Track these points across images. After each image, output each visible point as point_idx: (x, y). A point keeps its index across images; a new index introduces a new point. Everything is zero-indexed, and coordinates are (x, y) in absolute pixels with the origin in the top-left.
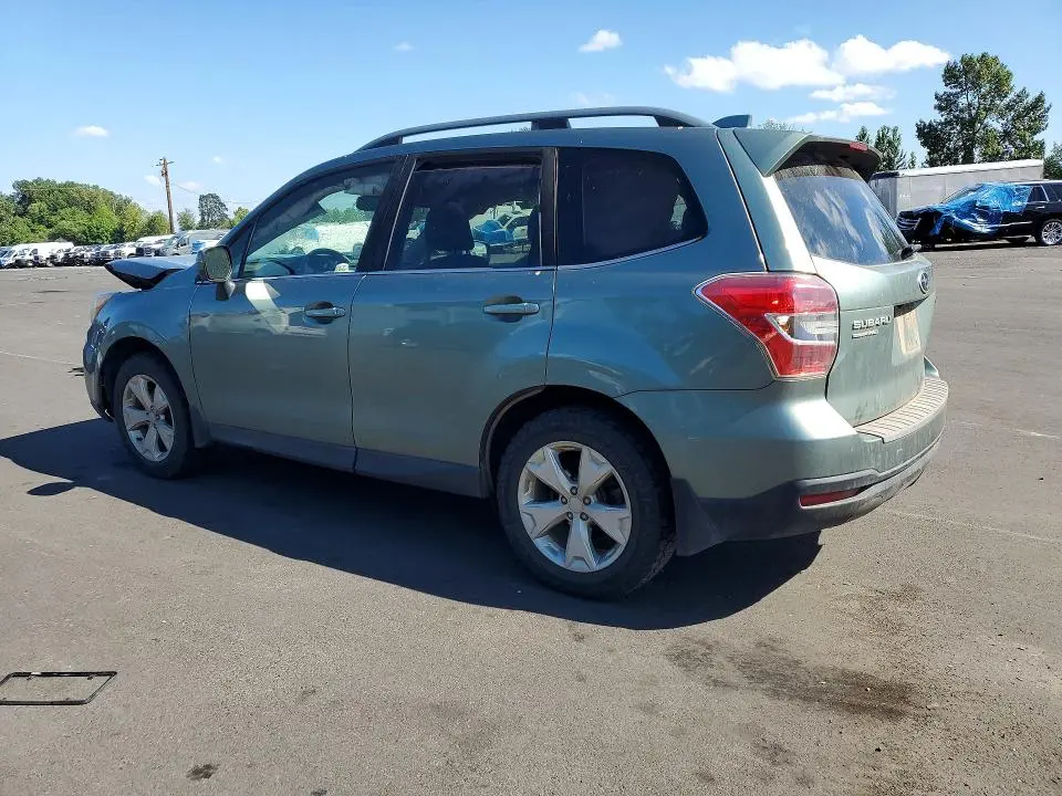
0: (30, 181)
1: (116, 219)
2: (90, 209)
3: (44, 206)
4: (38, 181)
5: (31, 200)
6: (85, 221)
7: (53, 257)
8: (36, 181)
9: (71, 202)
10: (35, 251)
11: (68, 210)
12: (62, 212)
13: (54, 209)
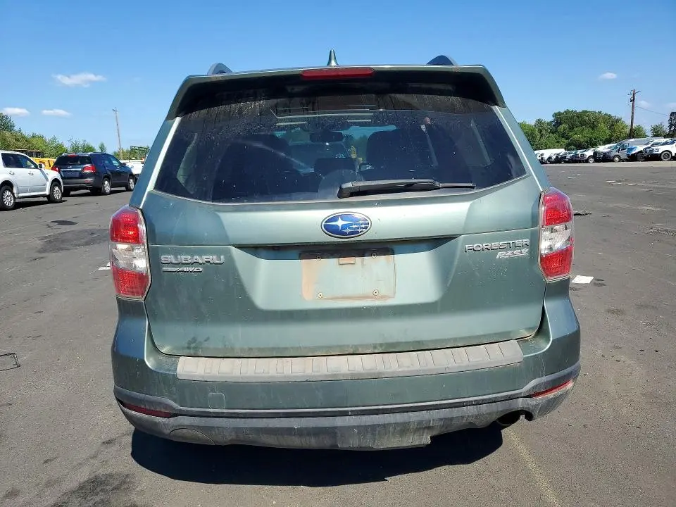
0: (562, 111)
1: (608, 132)
2: (593, 127)
3: (567, 126)
4: (567, 112)
5: (561, 124)
6: (589, 135)
7: (550, 158)
8: (565, 112)
9: (583, 123)
10: (542, 155)
11: (580, 128)
12: (576, 129)
13: (571, 128)
